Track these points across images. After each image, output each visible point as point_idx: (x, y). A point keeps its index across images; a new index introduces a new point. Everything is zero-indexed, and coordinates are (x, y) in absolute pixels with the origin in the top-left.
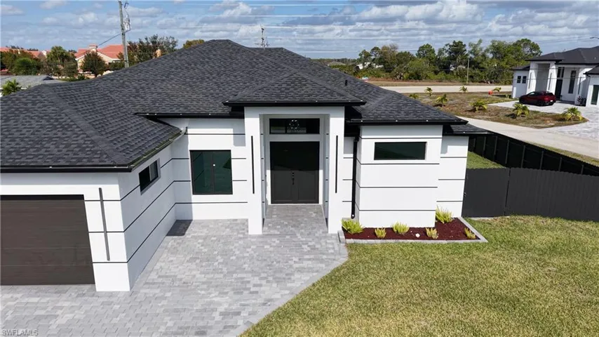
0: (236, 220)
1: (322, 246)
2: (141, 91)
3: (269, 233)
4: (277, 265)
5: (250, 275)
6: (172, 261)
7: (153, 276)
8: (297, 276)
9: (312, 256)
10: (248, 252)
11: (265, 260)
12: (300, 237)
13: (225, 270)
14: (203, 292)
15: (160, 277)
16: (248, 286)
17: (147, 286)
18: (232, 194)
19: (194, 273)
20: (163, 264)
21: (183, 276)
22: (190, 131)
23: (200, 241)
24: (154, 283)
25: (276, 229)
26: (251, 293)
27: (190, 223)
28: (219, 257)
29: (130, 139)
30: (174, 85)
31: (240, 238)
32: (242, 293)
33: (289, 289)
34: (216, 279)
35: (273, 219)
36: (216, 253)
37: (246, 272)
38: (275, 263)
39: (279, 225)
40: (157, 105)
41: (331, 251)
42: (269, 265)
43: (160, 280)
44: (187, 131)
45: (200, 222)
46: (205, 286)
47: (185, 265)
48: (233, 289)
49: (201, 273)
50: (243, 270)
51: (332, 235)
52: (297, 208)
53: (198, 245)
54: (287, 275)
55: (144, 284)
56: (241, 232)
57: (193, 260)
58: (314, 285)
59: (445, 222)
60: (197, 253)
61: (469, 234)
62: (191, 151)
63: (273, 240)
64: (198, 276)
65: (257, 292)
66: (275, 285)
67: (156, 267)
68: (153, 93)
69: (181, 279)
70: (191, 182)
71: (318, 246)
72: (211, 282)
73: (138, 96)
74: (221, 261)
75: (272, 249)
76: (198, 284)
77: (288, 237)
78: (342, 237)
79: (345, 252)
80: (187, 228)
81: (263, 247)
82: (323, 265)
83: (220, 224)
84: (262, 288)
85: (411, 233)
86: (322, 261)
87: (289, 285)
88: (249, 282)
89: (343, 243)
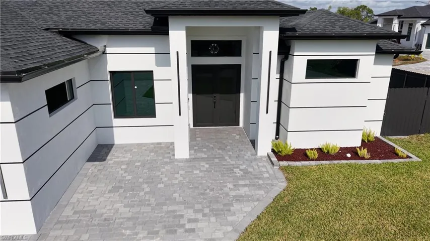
0: (160, 143)
1: (254, 169)
2: (55, 9)
3: (197, 157)
4: (211, 193)
5: (182, 207)
6: (91, 192)
7: (68, 212)
8: (236, 206)
9: (247, 182)
10: (176, 178)
11: (197, 188)
12: (229, 160)
13: (153, 200)
14: (128, 232)
15: (75, 213)
16: (182, 222)
17: (59, 226)
18: (155, 117)
19: (117, 205)
20: (80, 196)
21: (104, 211)
22: (108, 50)
23: (124, 167)
24: (68, 222)
25: (202, 152)
26: (187, 231)
27: (112, 147)
28: (145, 186)
29: (31, 48)
30: (91, 4)
31: (166, 163)
32: (176, 231)
33: (231, 224)
34: (144, 212)
35: (198, 143)
36: (141, 180)
37: (178, 203)
38: (208, 190)
39: (205, 148)
40: (72, 21)
41: (266, 175)
42: (202, 194)
43: (76, 217)
44: (105, 49)
45: (123, 147)
46: (130, 224)
47: (107, 195)
48: (165, 227)
49: (124, 207)
50: (174, 202)
51: (262, 157)
52: (219, 130)
53: (121, 172)
54: (225, 205)
55: (56, 224)
56: (166, 155)
57: (115, 189)
58: (259, 218)
59: (368, 141)
60: (120, 181)
61: (400, 154)
62: (111, 72)
63: (202, 164)
64: (122, 210)
65: (193, 230)
66: (213, 219)
67: (72, 200)
68: (67, 11)
69: (102, 215)
70: (112, 105)
71: (250, 170)
72: (138, 218)
73: (52, 13)
74: (147, 190)
75: (201, 174)
76: (121, 220)
77: (216, 160)
78: (274, 159)
79: (280, 175)
80: (109, 152)
81: (192, 172)
82: (262, 192)
83: (144, 148)
84: (200, 225)
85: (342, 153)
86: (260, 187)
87: (230, 218)
88: (182, 216)
89: (276, 166)
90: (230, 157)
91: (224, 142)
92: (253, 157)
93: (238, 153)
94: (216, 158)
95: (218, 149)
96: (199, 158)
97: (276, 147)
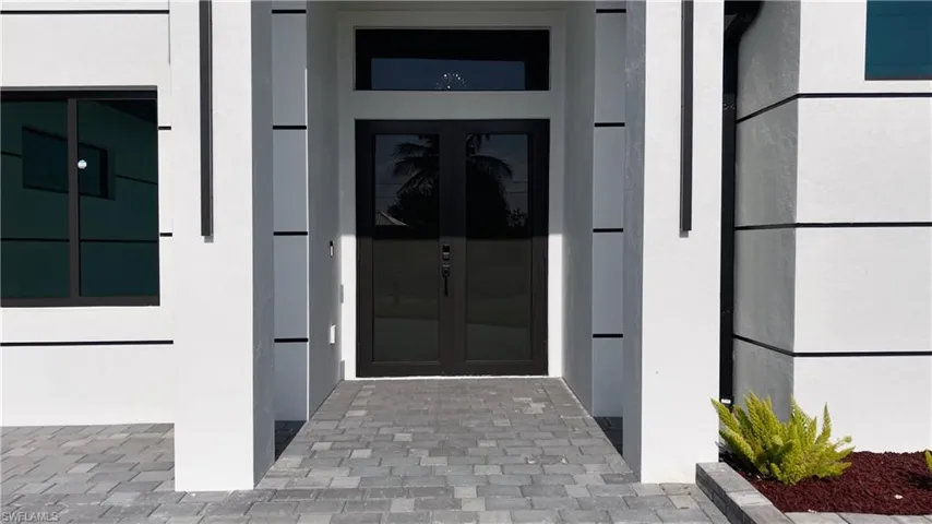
25: (344, 462)
90: (485, 489)
91: (473, 424)
92: (617, 492)
93: (536, 471)
94: (406, 493)
95: (433, 452)
96: (304, 493)
97: (748, 428)
